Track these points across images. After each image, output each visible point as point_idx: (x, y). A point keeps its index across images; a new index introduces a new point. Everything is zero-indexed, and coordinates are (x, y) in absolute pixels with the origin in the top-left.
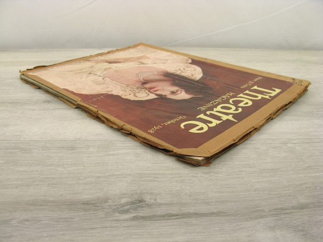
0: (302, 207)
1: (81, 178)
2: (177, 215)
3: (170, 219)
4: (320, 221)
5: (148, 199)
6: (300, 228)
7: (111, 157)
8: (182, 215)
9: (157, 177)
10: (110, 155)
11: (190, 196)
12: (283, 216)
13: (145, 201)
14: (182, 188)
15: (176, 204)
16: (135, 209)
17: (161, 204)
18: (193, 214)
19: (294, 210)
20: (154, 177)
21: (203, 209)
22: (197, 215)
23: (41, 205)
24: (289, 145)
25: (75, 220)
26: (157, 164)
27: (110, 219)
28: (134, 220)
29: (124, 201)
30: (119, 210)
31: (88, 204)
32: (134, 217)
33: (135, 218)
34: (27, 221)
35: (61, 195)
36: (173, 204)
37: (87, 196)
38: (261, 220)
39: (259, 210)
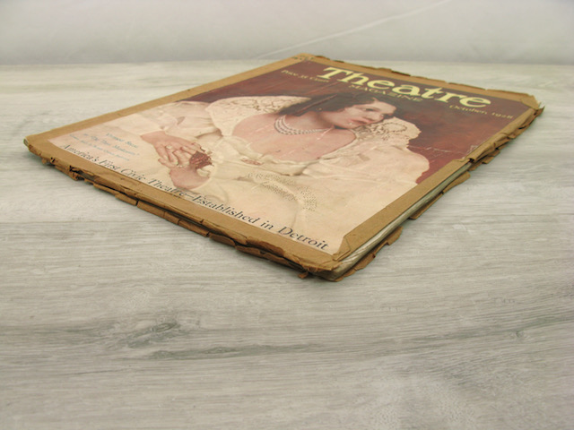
0: (464, 335)
1: (72, 286)
2: (233, 350)
3: (219, 357)
4: (494, 359)
5: (185, 322)
6: (455, 372)
7: (130, 250)
8: (242, 349)
9: (207, 284)
10: (129, 246)
11: (262, 316)
12: (427, 351)
13: (179, 326)
14: (250, 303)
15: (235, 330)
16: (161, 339)
17: (207, 331)
18: (263, 347)
19: (449, 341)
20: (202, 284)
21: (283, 339)
22: (269, 349)
24: (457, 227)
25: (50, 359)
26: (211, 260)
27: (113, 357)
28: (156, 358)
29: (141, 325)
30: (131, 341)
31: (77, 331)
32: (156, 353)
33: (157, 355)
35: (32, 317)
36: (230, 330)
37: (76, 319)
38: (386, 359)
39: (385, 341)
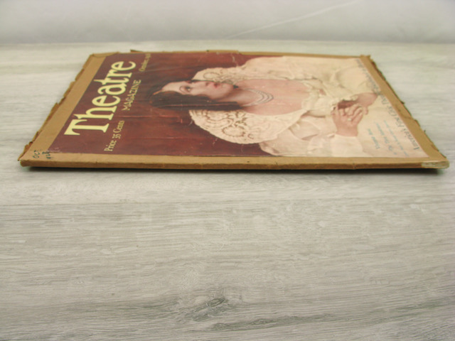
0: (432, 304)
1: (136, 265)
2: (271, 321)
3: (263, 328)
5: (230, 296)
7: (173, 230)
8: (278, 320)
9: (240, 262)
10: (171, 227)
11: (286, 290)
12: (408, 319)
13: (227, 301)
14: (275, 279)
15: (269, 303)
16: (216, 313)
17: (248, 305)
18: (292, 318)
19: (422, 310)
20: (236, 262)
21: (305, 310)
22: (297, 320)
23: (87, 311)
24: (413, 206)
25: (136, 332)
26: (238, 240)
27: (184, 329)
28: (216, 330)
29: (199, 300)
30: (194, 316)
31: (151, 307)
32: (215, 325)
33: (217, 327)
34: (73, 336)
35: (113, 294)
36: (265, 303)
37: (148, 295)
38: (380, 325)
39: (377, 311)
